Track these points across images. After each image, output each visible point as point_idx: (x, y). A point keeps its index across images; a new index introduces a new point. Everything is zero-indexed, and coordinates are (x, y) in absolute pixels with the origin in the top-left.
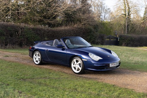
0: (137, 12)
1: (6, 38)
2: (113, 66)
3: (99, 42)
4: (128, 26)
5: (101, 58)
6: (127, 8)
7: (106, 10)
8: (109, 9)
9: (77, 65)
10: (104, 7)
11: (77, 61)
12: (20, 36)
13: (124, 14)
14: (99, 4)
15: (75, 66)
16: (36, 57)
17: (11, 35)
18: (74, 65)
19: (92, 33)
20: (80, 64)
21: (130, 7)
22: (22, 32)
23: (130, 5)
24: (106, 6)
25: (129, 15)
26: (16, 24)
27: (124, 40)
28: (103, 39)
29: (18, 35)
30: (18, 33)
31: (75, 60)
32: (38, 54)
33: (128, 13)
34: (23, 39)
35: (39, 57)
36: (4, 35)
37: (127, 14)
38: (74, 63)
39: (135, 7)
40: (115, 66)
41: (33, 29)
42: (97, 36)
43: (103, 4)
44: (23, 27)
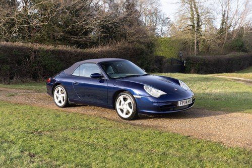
0: (210, 21)
1: (11, 68)
2: (184, 105)
3: (156, 69)
4: (197, 43)
5: (164, 93)
6: (196, 16)
7: (163, 20)
8: (168, 18)
9: (125, 105)
10: (161, 15)
11: (125, 99)
12: (33, 63)
13: (191, 25)
14: (153, 11)
15: (121, 107)
16: (57, 95)
17: (19, 63)
18: (120, 105)
19: (144, 55)
20: (130, 104)
21: (200, 15)
22: (35, 57)
23: (199, 11)
24: (164, 15)
25: (199, 26)
26: (26, 45)
27: (192, 64)
28: (161, 64)
29: (30, 62)
30: (29, 59)
31: (121, 98)
32: (62, 90)
33: (198, 24)
34: (38, 67)
35: (64, 95)
36: (7, 63)
37: (196, 25)
38: (121, 101)
39: (208, 14)
40: (186, 104)
41: (53, 52)
42: (152, 60)
43: (159, 11)
44: (38, 49)
